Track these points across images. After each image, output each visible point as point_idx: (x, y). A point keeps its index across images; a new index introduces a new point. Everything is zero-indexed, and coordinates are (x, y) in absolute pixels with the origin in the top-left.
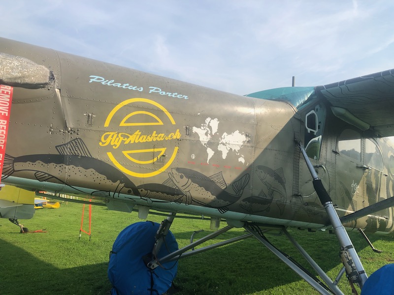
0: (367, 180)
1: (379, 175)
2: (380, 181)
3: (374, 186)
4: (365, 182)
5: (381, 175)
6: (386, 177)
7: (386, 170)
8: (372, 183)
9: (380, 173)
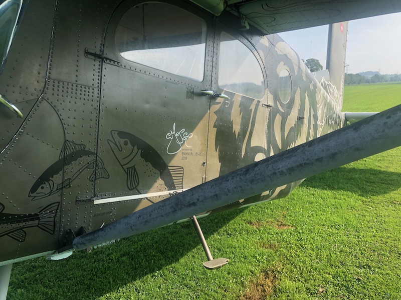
0: (220, 119)
1: (253, 107)
2: (254, 118)
3: (237, 128)
4: (212, 124)
5: (257, 105)
6: (267, 110)
7: (271, 97)
8: (232, 123)
9: (255, 102)
